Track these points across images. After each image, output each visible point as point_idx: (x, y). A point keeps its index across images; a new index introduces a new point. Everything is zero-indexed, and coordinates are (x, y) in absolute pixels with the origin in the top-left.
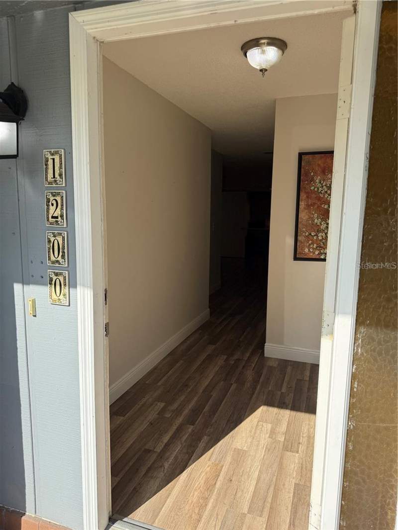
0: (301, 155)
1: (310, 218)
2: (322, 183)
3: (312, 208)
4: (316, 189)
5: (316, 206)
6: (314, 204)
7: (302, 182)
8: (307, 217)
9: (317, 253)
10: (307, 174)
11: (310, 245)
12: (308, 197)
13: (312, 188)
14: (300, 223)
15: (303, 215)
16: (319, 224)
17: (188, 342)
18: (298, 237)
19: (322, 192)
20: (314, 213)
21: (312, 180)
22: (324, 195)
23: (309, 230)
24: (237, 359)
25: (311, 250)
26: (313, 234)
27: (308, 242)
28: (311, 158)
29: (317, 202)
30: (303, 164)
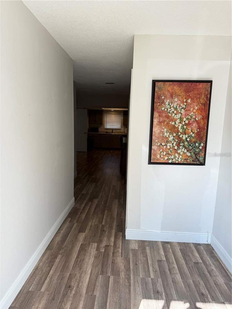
0: (154, 82)
1: (161, 132)
2: (170, 105)
3: (163, 124)
4: (166, 110)
5: (166, 123)
6: (165, 121)
7: (155, 104)
8: (159, 131)
9: (166, 158)
10: (159, 98)
11: (161, 153)
12: (160, 116)
13: (163, 109)
14: (154, 135)
15: (156, 130)
16: (167, 136)
17: (62, 232)
18: (152, 147)
19: (170, 112)
20: (164, 128)
21: (163, 102)
22: (172, 114)
23: (161, 141)
24: (106, 246)
25: (162, 156)
26: (163, 144)
27: (159, 151)
28: (162, 85)
29: (166, 120)
30: (156, 89)
